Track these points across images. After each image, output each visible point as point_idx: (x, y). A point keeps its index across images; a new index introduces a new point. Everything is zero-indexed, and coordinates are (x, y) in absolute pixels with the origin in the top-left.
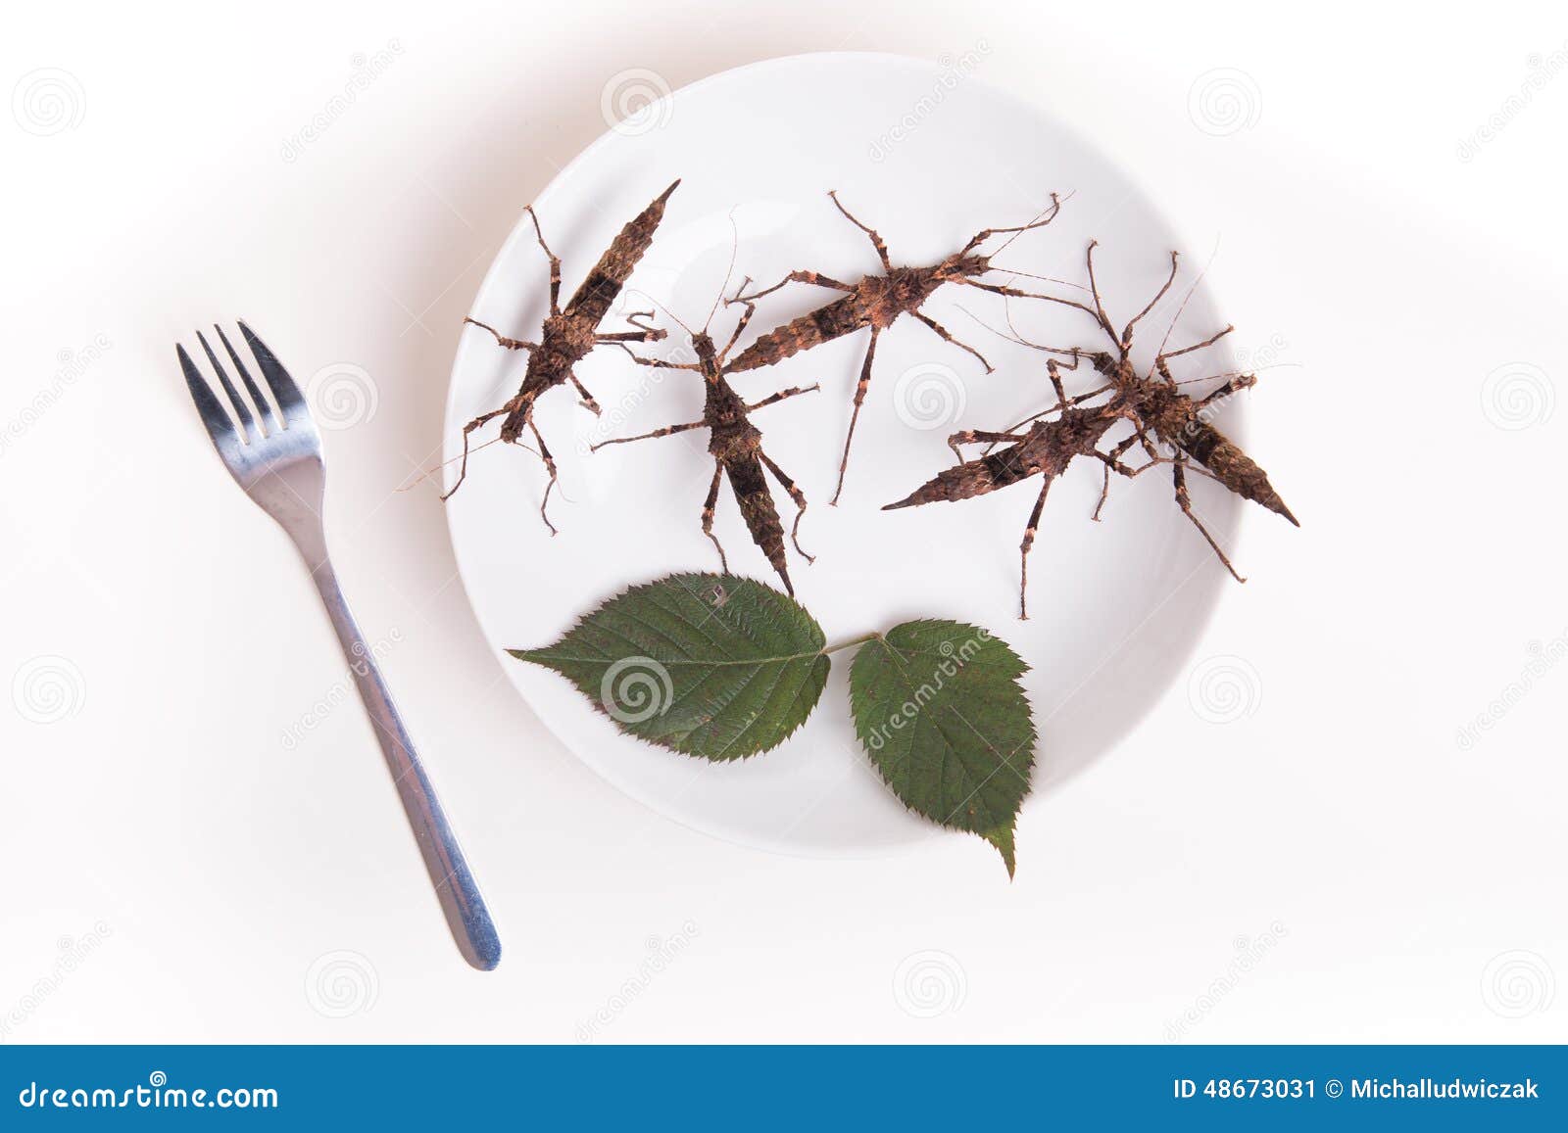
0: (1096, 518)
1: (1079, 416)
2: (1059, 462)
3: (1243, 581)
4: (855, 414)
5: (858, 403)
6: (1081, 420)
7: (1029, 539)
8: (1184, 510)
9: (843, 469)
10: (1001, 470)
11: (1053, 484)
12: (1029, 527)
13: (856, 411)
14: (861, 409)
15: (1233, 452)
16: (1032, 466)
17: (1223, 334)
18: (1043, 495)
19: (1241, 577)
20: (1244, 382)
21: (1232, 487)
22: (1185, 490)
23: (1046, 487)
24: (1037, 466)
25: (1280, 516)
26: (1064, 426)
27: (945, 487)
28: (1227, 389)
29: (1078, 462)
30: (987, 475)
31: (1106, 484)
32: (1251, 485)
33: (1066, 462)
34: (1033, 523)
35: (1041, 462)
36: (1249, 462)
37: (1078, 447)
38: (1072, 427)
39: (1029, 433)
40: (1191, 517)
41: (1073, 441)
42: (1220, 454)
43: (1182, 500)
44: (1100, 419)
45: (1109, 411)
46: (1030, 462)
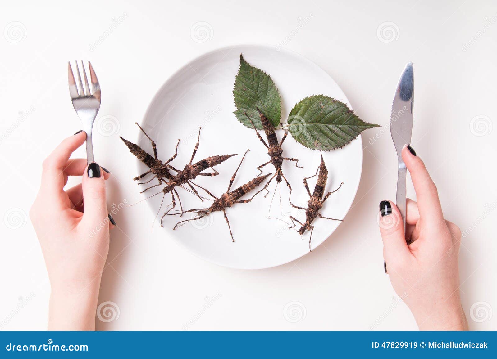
0: (179, 140)
1: (183, 181)
2: (187, 168)
3: (136, 123)
4: (236, 172)
5: (235, 175)
6: (182, 180)
7: (197, 147)
8: (153, 142)
9: (243, 158)
10: (204, 164)
11: (189, 162)
12: (196, 150)
13: (236, 173)
14: (234, 173)
15: (139, 158)
16: (195, 167)
17: (143, 192)
18: (192, 159)
19: (137, 124)
20: (137, 179)
21: (140, 148)
22: (153, 147)
23: (191, 161)
24: (194, 167)
25: (126, 140)
26: (187, 178)
27: (220, 159)
28: (142, 176)
29: (182, 169)
30: (208, 162)
31: (176, 149)
32: (134, 148)
33: (186, 168)
34: (195, 151)
35: (192, 168)
36: (135, 154)
37: (183, 173)
38: (185, 178)
39: (196, 176)
40: (151, 140)
41: (184, 174)
42: (143, 157)
43: (154, 145)
44: (177, 181)
45: (174, 183)
46: (196, 168)
